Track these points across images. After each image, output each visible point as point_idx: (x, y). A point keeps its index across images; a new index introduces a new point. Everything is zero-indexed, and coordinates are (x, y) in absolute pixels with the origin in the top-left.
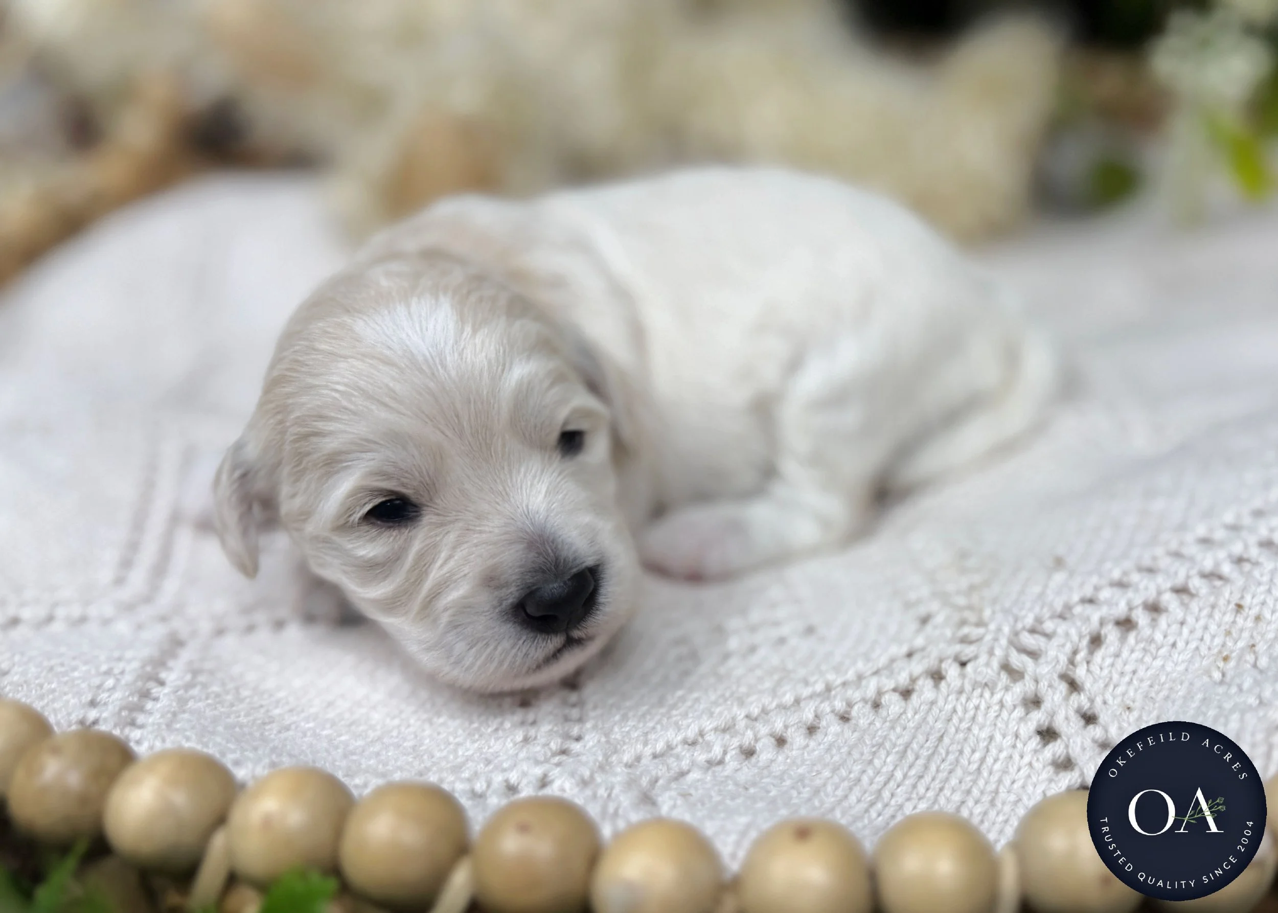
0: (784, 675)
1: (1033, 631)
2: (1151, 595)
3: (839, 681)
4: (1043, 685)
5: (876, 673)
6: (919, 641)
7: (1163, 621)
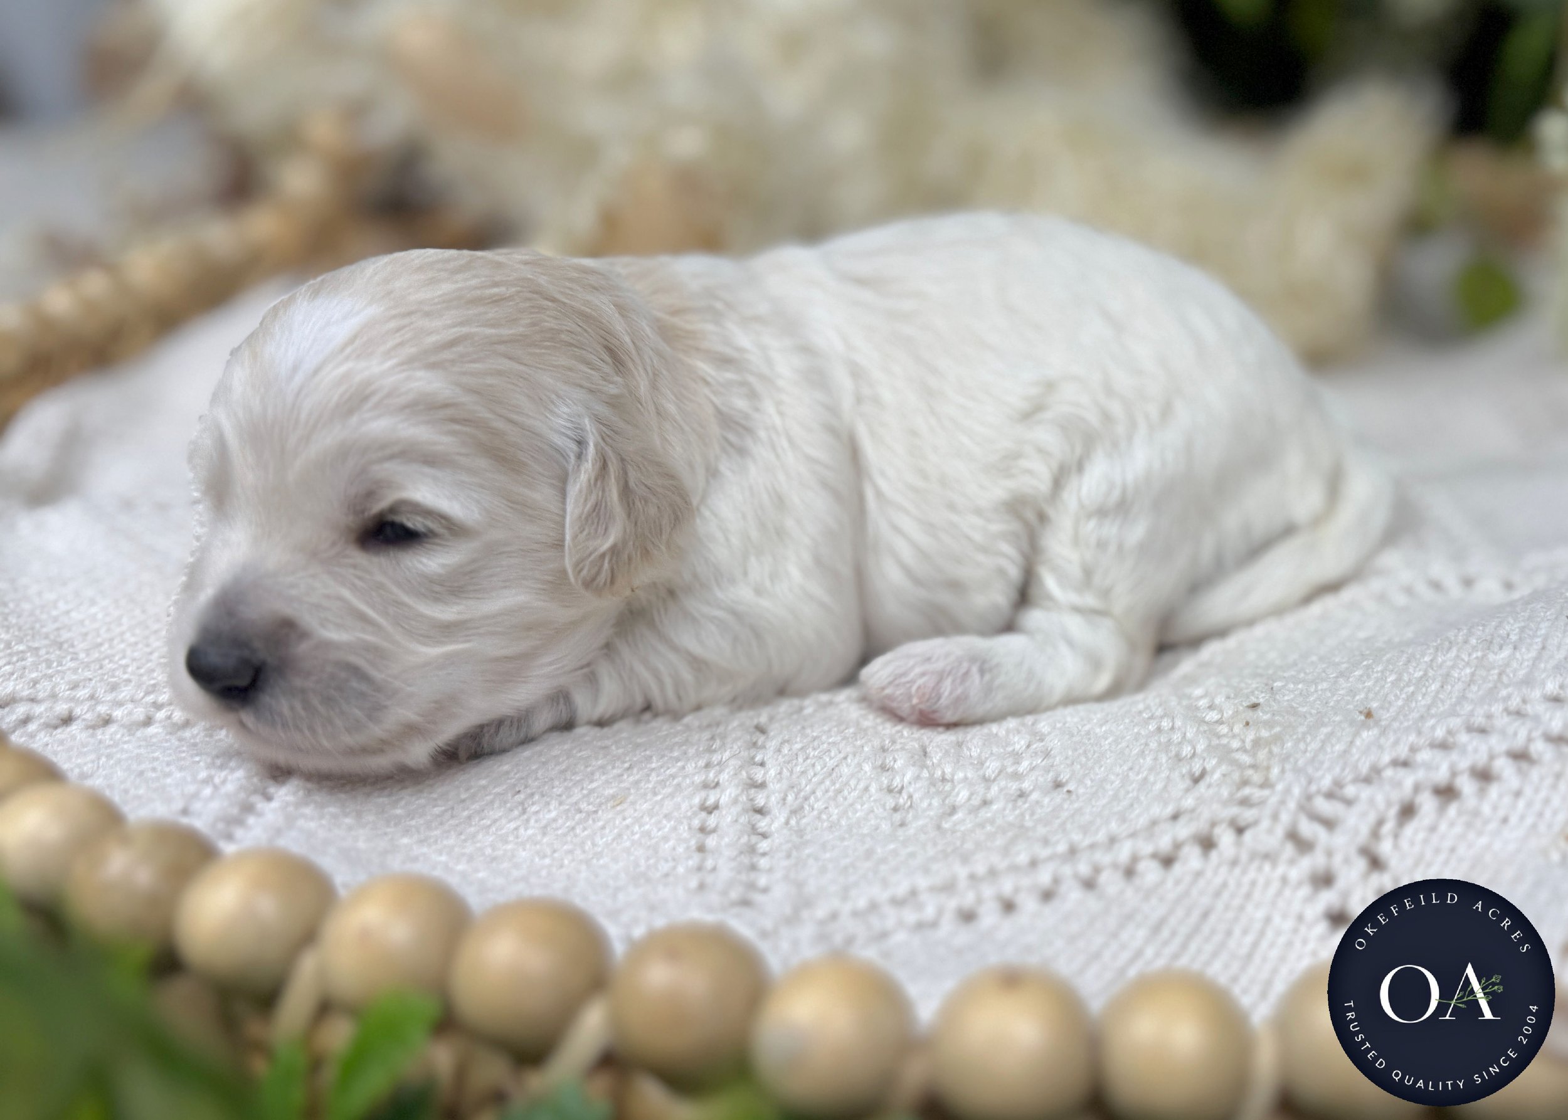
0: (1021, 831)
1: (1330, 795)
2: (1481, 759)
3: (1087, 842)
4: (1337, 860)
5: (1133, 835)
6: (1189, 802)
7: (1494, 791)
